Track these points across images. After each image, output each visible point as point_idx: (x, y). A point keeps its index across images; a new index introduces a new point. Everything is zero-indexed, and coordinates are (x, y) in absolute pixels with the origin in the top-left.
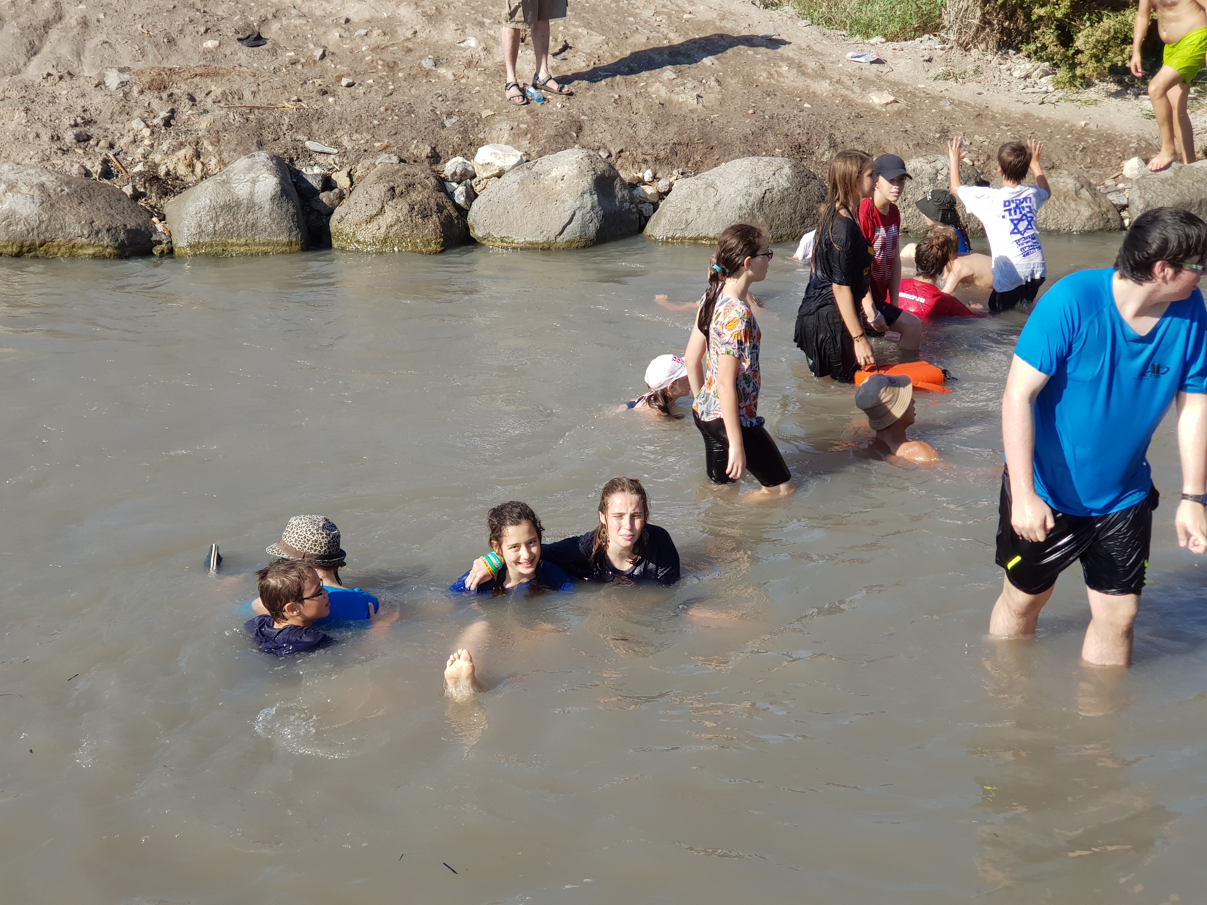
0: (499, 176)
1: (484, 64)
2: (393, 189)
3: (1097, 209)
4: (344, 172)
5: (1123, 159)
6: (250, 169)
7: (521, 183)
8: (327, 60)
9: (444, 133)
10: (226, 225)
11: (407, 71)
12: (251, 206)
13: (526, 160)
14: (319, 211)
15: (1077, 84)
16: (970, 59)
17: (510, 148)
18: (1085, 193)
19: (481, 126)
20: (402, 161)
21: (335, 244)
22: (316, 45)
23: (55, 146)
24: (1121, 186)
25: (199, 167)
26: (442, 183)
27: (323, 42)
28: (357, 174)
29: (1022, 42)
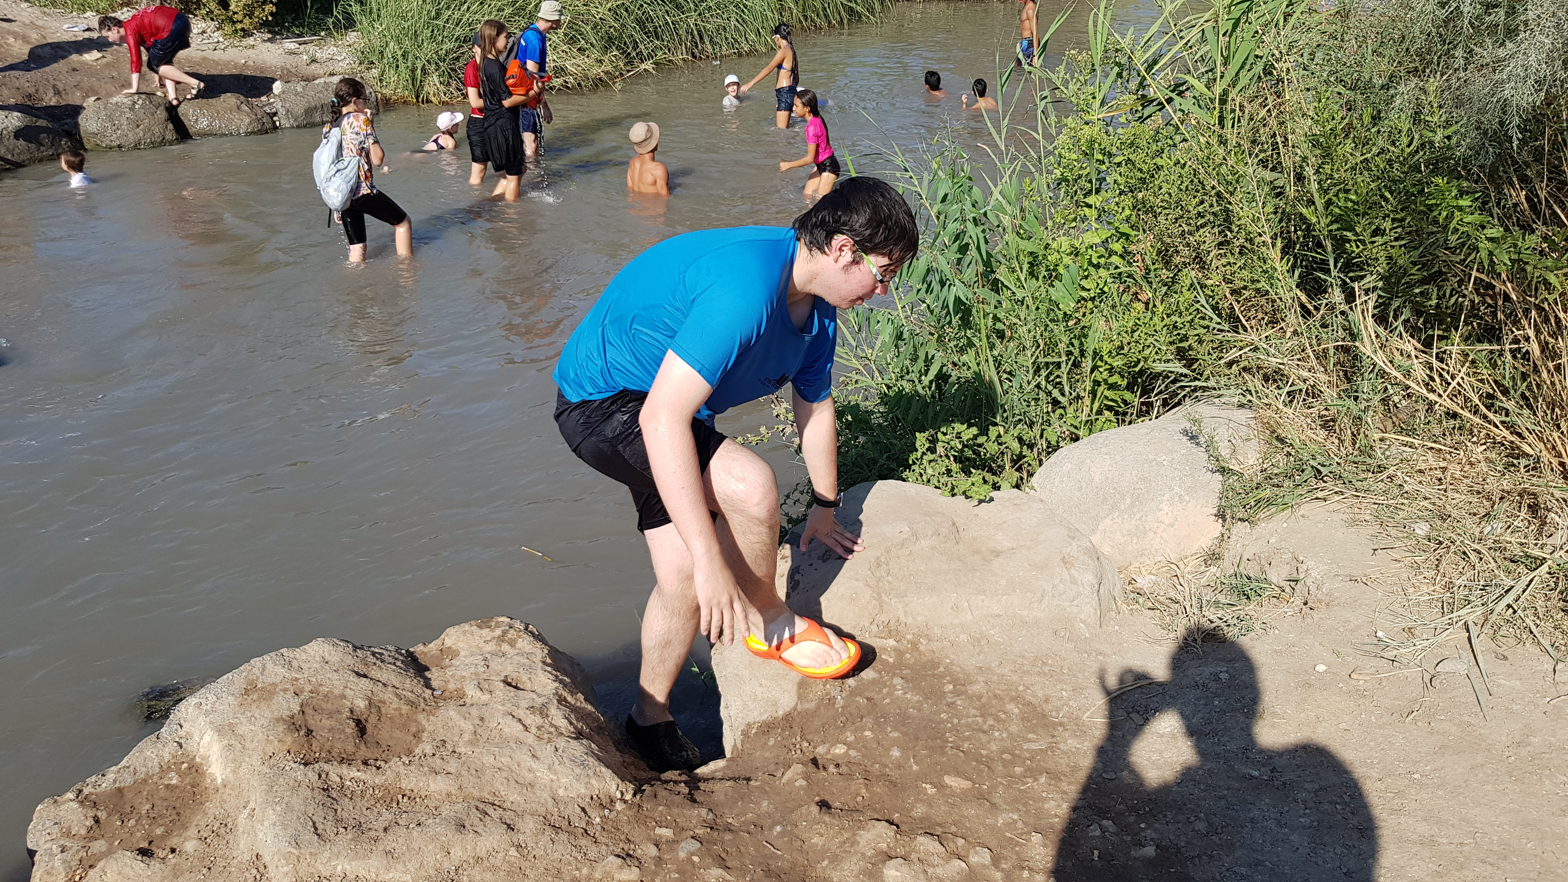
3: (254, 117)
15: (239, 35)
24: (272, 100)
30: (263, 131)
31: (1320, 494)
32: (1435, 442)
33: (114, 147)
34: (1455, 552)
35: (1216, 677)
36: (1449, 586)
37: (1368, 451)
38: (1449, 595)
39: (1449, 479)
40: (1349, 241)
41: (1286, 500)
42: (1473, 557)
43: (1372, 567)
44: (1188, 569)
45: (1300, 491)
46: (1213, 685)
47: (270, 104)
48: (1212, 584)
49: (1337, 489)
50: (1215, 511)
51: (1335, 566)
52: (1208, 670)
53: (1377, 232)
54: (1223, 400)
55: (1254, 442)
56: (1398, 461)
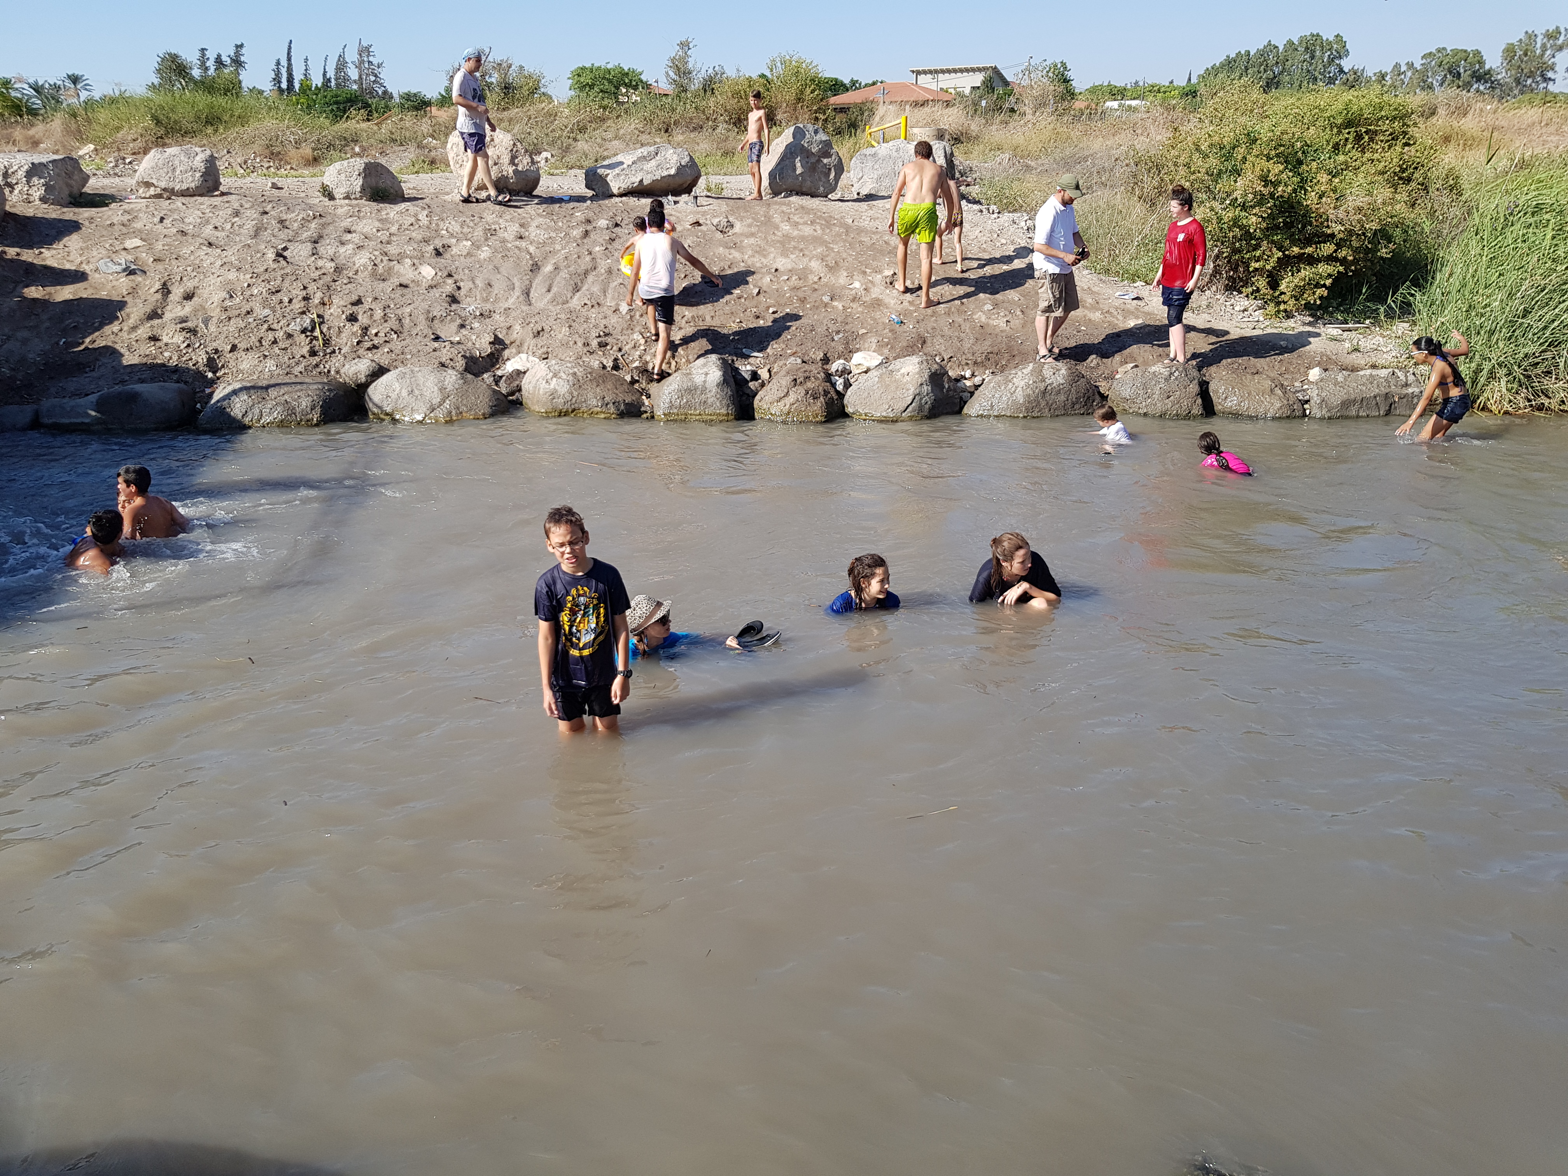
0: (866, 372)
1: (864, 299)
2: (795, 380)
3: (1285, 402)
4: (766, 369)
5: (1309, 368)
6: (705, 365)
7: (881, 377)
8: (761, 296)
9: (833, 344)
10: (687, 402)
11: (813, 304)
12: (704, 390)
13: (886, 361)
14: (748, 395)
15: (1280, 316)
16: (1204, 297)
17: (875, 354)
18: (1278, 391)
19: (858, 340)
20: (803, 362)
21: (757, 416)
22: (755, 286)
23: (585, 350)
24: (1305, 387)
25: (673, 364)
26: (828, 377)
27: (760, 284)
28: (775, 370)
29: (1242, 287)
30: (1292, 418)
33: (1140, 414)
47: (1304, 390)
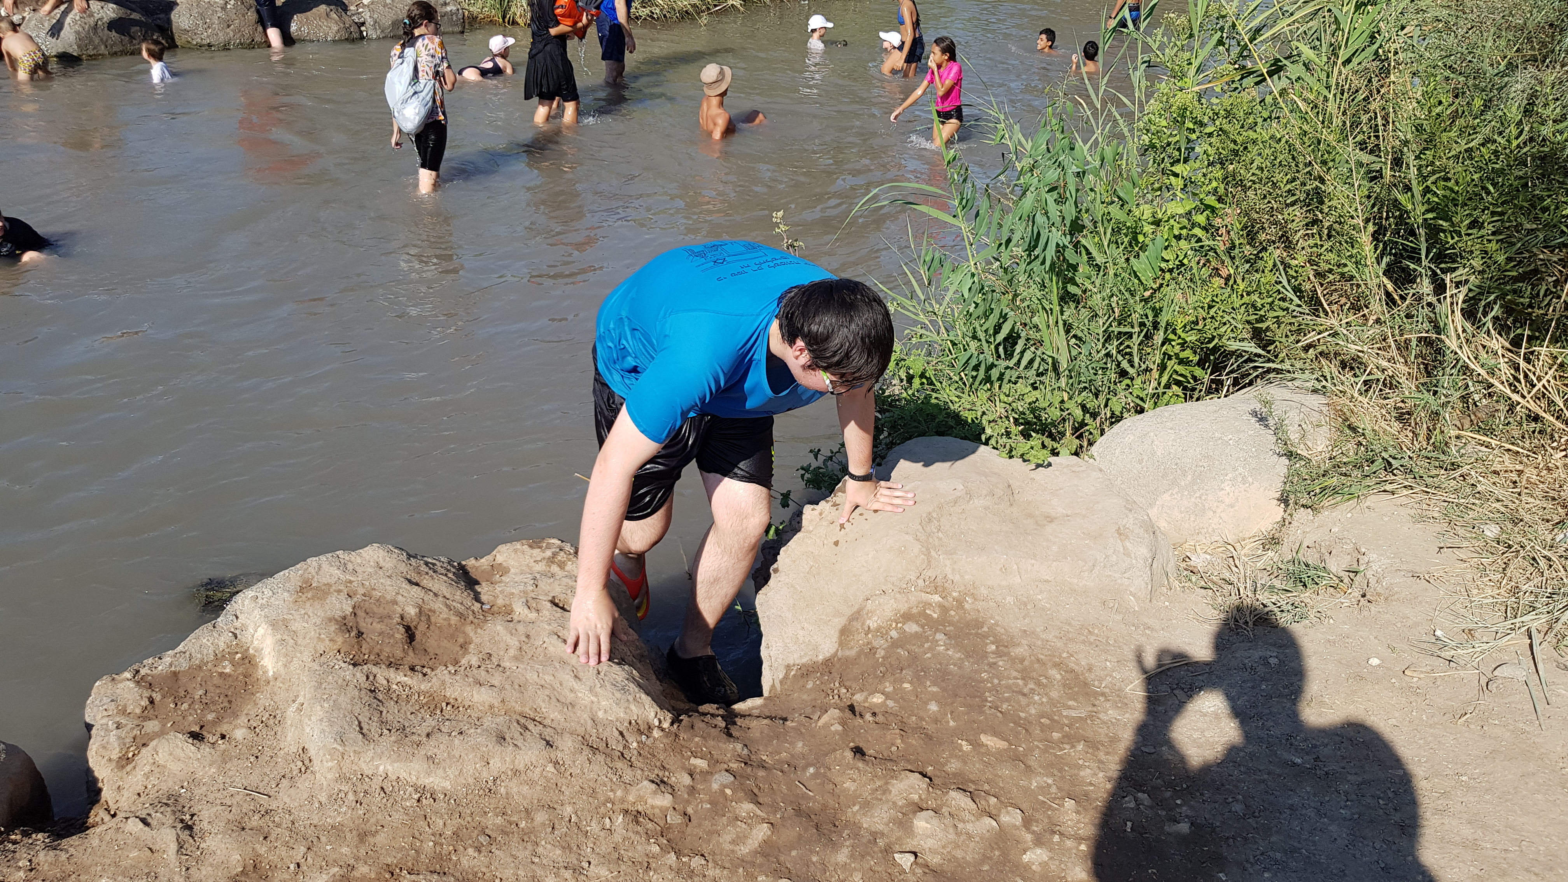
3: (342, 25)
24: (361, 10)
30: (351, 40)
31: (1389, 487)
32: (1513, 444)
33: (204, 45)
34: (1524, 557)
35: (1265, 661)
36: (1515, 591)
37: (1442, 447)
38: (1513, 599)
39: (1524, 482)
40: (1444, 231)
41: (1353, 490)
42: (1543, 563)
43: (1437, 564)
44: (1245, 551)
45: (1368, 482)
46: (1261, 669)
47: (359, 13)
48: (1269, 568)
49: (1407, 483)
50: (1278, 495)
51: (1398, 560)
52: (1257, 654)
53: (1474, 224)
54: (1297, 383)
55: (1325, 429)
56: (1473, 460)
